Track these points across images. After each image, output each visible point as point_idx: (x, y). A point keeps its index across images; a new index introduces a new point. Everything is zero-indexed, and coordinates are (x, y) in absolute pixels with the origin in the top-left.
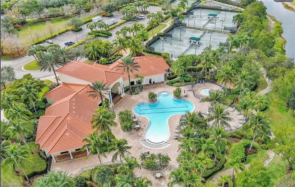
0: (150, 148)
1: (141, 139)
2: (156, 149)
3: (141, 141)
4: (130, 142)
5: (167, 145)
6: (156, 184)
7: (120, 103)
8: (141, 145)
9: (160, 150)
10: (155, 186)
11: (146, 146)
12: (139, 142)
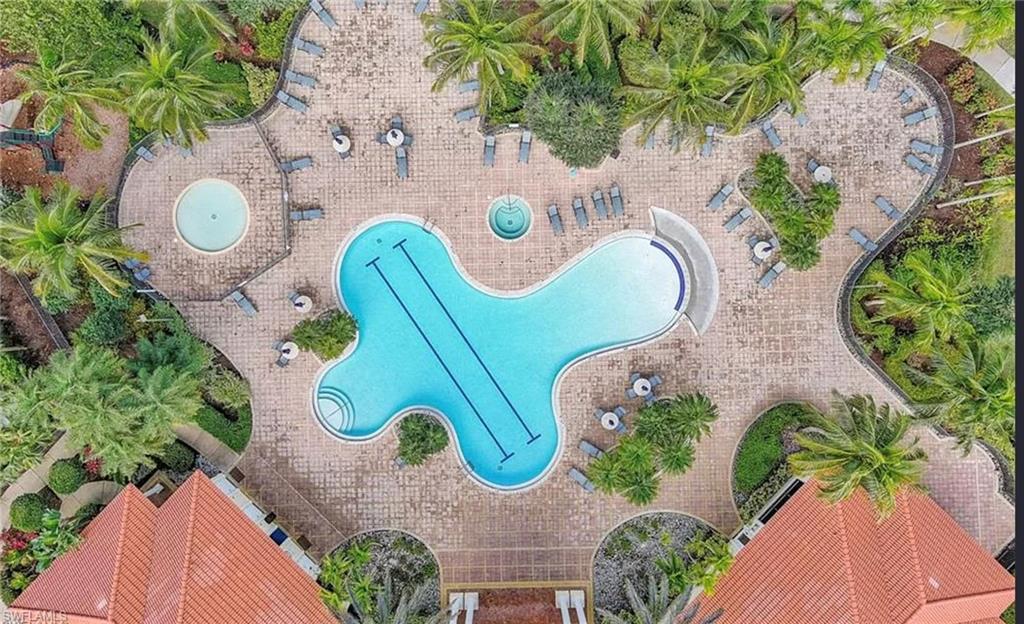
0: (715, 273)
1: (691, 332)
2: (707, 251)
3: (701, 326)
4: (730, 365)
5: (669, 222)
6: (846, 169)
7: (523, 578)
8: (721, 313)
9: (702, 233)
10: (856, 168)
11: (716, 294)
12: (712, 330)
